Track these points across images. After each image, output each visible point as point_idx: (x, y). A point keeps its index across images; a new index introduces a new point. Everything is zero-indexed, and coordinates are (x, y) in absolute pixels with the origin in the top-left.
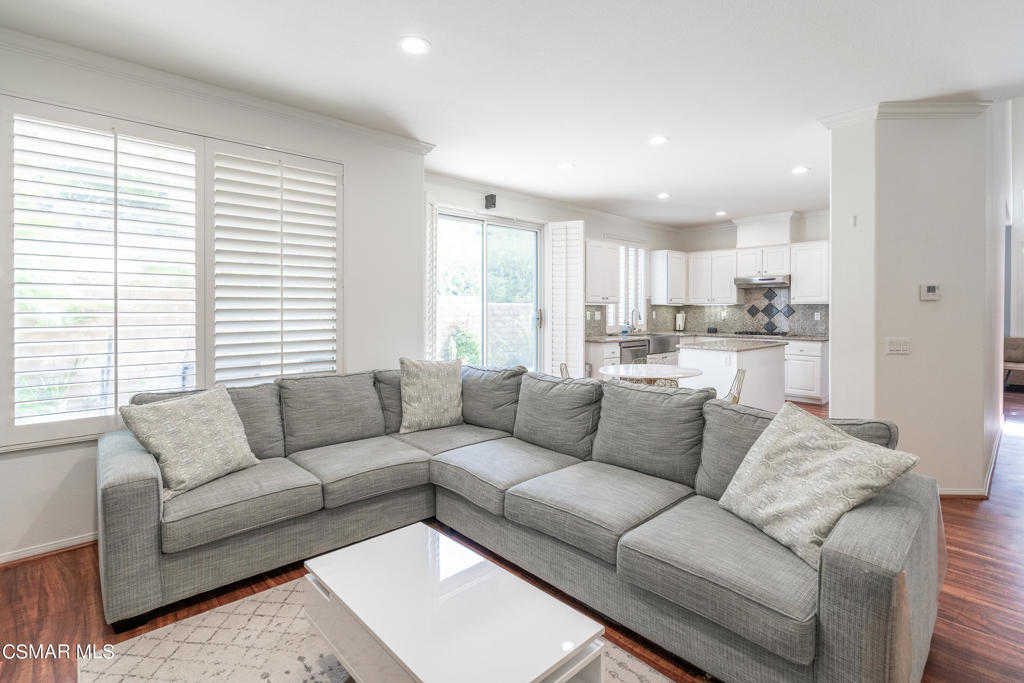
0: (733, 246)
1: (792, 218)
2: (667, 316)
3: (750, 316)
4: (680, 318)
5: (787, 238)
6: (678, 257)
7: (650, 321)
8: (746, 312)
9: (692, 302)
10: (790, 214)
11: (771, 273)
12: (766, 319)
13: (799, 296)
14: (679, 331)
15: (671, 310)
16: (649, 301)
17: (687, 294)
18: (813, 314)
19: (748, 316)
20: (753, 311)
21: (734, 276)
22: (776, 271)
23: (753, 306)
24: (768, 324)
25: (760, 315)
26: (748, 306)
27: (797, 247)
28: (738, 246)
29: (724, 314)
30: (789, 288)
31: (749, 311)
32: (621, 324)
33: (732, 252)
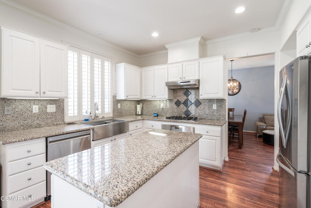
0: (166, 62)
1: (200, 43)
2: (131, 106)
3: (176, 107)
4: (139, 107)
5: (196, 55)
6: (134, 70)
7: (115, 109)
8: (174, 103)
9: (144, 98)
10: (199, 39)
11: (187, 79)
12: (185, 109)
13: (205, 93)
14: (138, 115)
15: (133, 103)
16: (114, 97)
17: (141, 93)
18: (212, 105)
19: (175, 106)
20: (178, 103)
21: (167, 81)
22: (191, 77)
23: (178, 100)
24: (186, 111)
25: (182, 106)
26: (175, 100)
27: (204, 60)
28: (168, 62)
29: (162, 105)
30: (198, 88)
31: (176, 103)
32: (84, 114)
33: (165, 66)
